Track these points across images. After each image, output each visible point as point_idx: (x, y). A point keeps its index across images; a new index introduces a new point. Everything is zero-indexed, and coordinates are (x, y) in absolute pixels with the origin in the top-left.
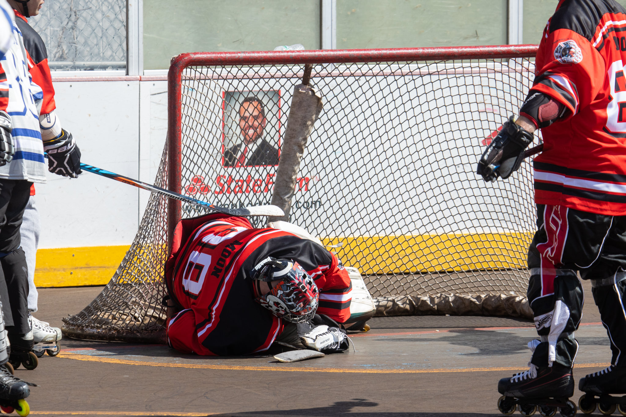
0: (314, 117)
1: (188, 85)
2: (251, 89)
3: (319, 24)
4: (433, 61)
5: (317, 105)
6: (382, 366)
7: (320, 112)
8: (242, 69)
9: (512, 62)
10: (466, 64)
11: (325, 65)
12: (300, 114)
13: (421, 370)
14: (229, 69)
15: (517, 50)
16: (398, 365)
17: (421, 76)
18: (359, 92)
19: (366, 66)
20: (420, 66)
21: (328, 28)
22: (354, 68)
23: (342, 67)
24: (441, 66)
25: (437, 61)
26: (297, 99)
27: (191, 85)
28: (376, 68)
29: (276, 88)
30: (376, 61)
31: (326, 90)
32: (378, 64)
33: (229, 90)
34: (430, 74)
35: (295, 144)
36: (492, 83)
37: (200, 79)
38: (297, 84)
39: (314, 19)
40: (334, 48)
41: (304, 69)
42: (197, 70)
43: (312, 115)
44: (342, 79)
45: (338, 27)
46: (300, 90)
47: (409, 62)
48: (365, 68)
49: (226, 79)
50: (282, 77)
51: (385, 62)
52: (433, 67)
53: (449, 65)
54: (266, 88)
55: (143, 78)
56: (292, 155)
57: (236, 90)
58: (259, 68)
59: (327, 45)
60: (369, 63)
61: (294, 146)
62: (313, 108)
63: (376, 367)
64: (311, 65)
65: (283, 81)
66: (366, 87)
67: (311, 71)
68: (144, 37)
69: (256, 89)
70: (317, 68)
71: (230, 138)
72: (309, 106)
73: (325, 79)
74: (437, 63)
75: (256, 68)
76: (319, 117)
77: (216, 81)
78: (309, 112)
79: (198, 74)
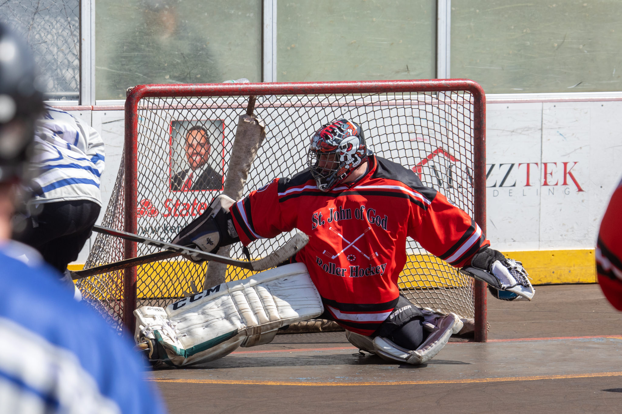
0: (257, 145)
1: (141, 115)
2: (199, 119)
3: (260, 58)
4: (368, 94)
5: (261, 134)
6: (316, 379)
7: (262, 140)
8: (191, 100)
9: (441, 95)
10: (399, 96)
11: (268, 96)
12: (245, 142)
13: (353, 383)
14: (179, 100)
15: (447, 84)
16: (332, 378)
17: (357, 107)
18: (299, 122)
19: (305, 97)
20: (356, 97)
21: (269, 62)
22: (294, 99)
23: (284, 99)
24: (375, 98)
25: (371, 94)
26: (242, 128)
27: (144, 114)
28: (315, 99)
29: (222, 118)
30: (315, 93)
31: (268, 120)
32: (317, 96)
33: (179, 120)
34: (364, 106)
35: (239, 170)
36: (423, 114)
37: (152, 109)
38: (241, 114)
39: (256, 53)
40: (275, 81)
41: (248, 100)
42: (150, 100)
43: (256, 144)
44: (283, 109)
45: (278, 61)
46: (245, 120)
47: (345, 94)
48: (305, 100)
49: (176, 109)
50: (228, 108)
51: (324, 95)
52: (367, 99)
53: (383, 97)
54: (213, 118)
55: (95, 107)
56: (237, 181)
57: (185, 119)
58: (207, 99)
59: (268, 77)
60: (308, 95)
61: (238, 172)
62: (257, 137)
63: (311, 380)
64: (255, 97)
65: (229, 111)
66: (305, 118)
67: (255, 102)
68: (96, 70)
69: (204, 118)
70: (260, 100)
71: (179, 164)
72: (253, 135)
73: (268, 109)
74: (371, 96)
75: (204, 99)
76: (262, 145)
77: (167, 111)
78: (253, 141)
79: (150, 105)
